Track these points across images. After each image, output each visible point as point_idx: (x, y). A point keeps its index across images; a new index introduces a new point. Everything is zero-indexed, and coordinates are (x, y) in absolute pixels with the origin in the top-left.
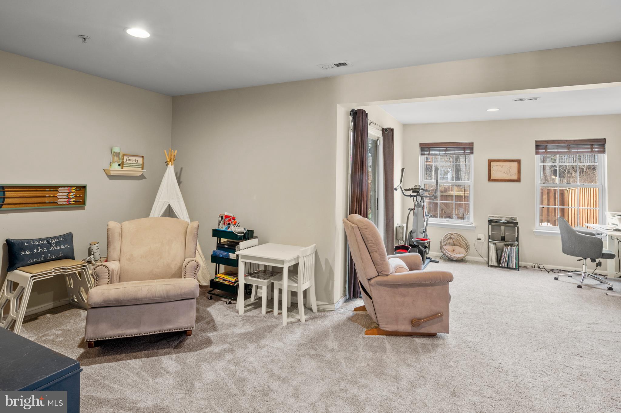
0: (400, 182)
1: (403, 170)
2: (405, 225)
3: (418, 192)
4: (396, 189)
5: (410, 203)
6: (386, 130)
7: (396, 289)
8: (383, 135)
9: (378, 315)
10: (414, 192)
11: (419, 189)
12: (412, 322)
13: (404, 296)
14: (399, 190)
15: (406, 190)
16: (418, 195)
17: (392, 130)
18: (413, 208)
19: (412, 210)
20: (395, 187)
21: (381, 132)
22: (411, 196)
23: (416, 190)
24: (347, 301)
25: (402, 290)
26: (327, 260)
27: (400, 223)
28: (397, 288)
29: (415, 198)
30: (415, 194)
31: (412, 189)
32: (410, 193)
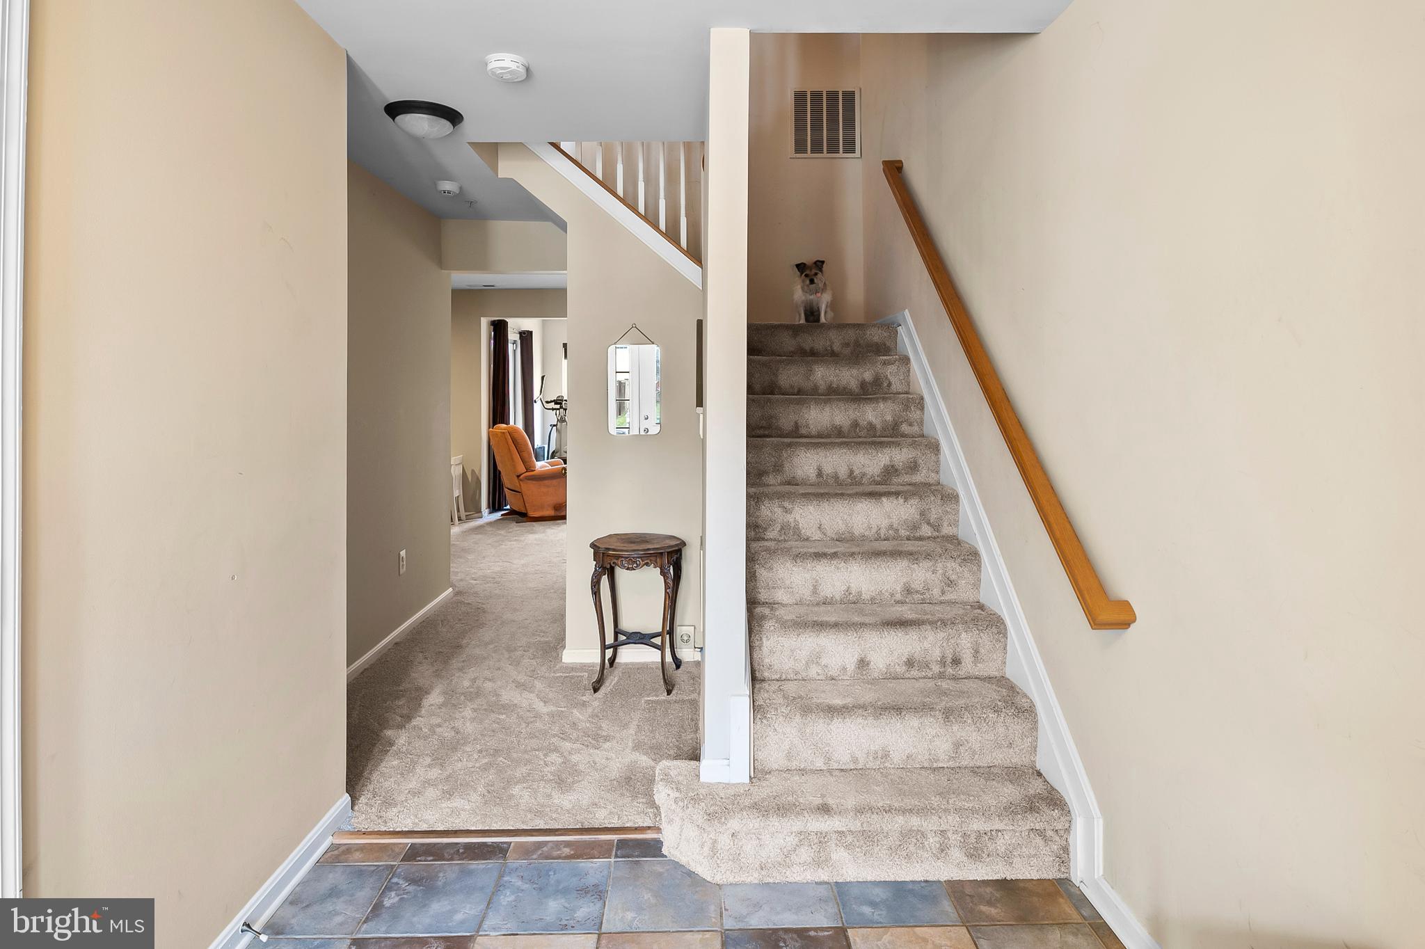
0: (539, 393)
1: (543, 378)
2: (546, 446)
3: (561, 404)
4: (535, 402)
5: (553, 418)
6: (524, 333)
7: (540, 482)
8: (520, 338)
9: (527, 505)
10: (556, 403)
11: (562, 400)
12: (554, 507)
13: (548, 487)
14: (539, 402)
15: (547, 402)
16: (561, 407)
17: (531, 332)
18: (556, 423)
19: (554, 426)
20: (534, 399)
21: (519, 335)
22: (553, 409)
23: (558, 401)
24: (490, 513)
25: (546, 482)
26: (473, 471)
27: (540, 445)
28: (541, 480)
29: (558, 411)
30: (558, 406)
31: (554, 401)
32: (552, 405)
